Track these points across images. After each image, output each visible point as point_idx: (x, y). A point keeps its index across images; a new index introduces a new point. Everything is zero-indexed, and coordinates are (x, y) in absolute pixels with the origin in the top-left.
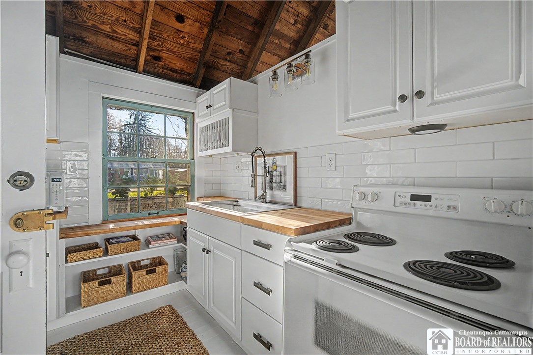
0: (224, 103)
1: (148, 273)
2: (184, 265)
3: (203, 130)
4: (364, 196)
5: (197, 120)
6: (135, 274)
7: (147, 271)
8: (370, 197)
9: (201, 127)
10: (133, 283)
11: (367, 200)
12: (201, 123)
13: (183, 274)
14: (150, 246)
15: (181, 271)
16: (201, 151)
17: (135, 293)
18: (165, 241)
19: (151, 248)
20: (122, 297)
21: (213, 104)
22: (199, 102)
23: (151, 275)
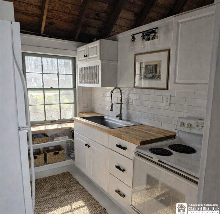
0: (96, 56)
1: (55, 154)
2: (72, 151)
3: (81, 69)
4: (183, 124)
5: (77, 63)
6: (48, 155)
7: (54, 153)
8: (186, 125)
9: (81, 67)
10: (47, 159)
11: (185, 126)
12: (80, 65)
13: (72, 156)
14: (54, 140)
15: (70, 154)
16: (80, 83)
17: (49, 164)
18: (62, 137)
19: (55, 141)
20: (42, 165)
21: (89, 55)
22: (79, 51)
23: (57, 155)
